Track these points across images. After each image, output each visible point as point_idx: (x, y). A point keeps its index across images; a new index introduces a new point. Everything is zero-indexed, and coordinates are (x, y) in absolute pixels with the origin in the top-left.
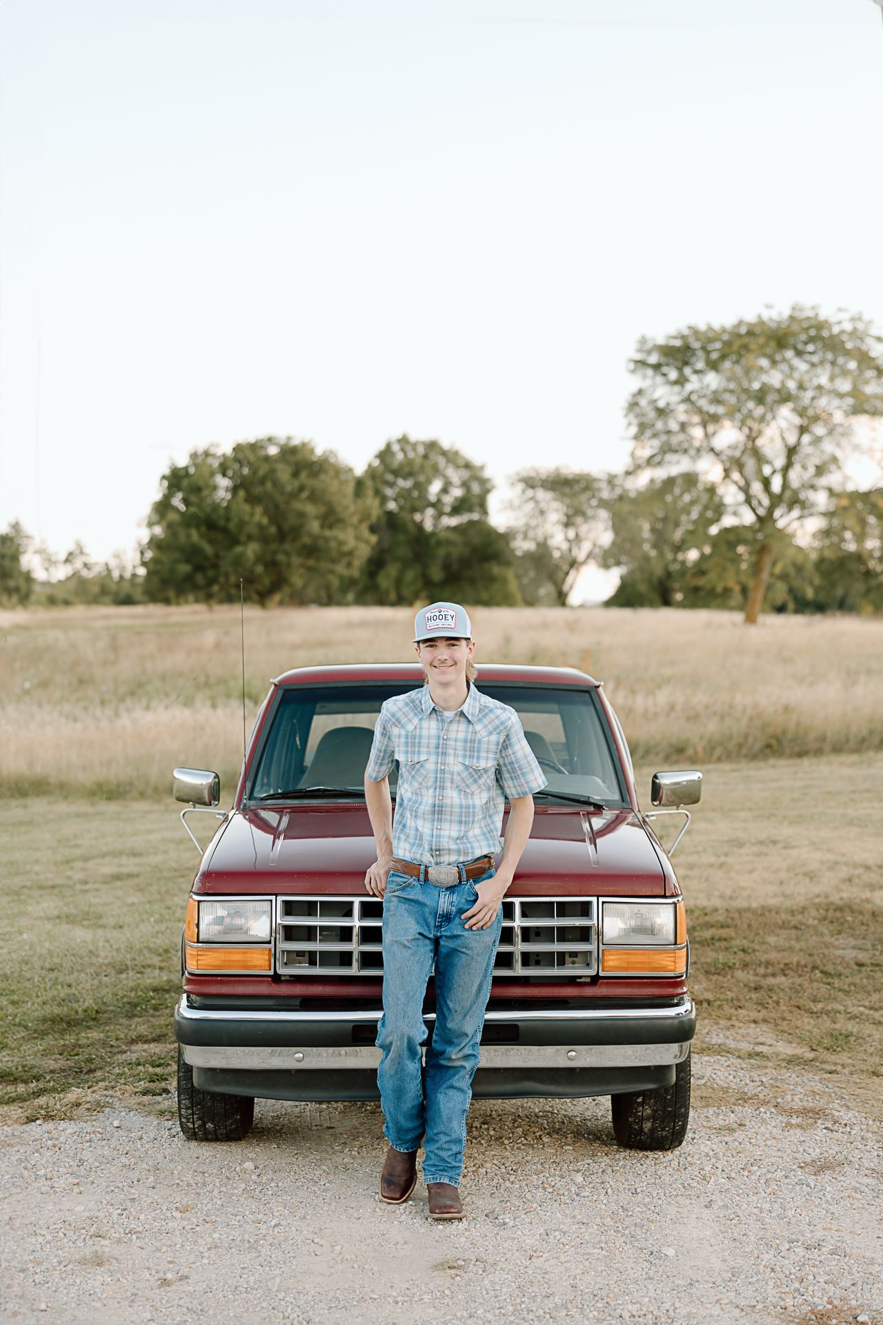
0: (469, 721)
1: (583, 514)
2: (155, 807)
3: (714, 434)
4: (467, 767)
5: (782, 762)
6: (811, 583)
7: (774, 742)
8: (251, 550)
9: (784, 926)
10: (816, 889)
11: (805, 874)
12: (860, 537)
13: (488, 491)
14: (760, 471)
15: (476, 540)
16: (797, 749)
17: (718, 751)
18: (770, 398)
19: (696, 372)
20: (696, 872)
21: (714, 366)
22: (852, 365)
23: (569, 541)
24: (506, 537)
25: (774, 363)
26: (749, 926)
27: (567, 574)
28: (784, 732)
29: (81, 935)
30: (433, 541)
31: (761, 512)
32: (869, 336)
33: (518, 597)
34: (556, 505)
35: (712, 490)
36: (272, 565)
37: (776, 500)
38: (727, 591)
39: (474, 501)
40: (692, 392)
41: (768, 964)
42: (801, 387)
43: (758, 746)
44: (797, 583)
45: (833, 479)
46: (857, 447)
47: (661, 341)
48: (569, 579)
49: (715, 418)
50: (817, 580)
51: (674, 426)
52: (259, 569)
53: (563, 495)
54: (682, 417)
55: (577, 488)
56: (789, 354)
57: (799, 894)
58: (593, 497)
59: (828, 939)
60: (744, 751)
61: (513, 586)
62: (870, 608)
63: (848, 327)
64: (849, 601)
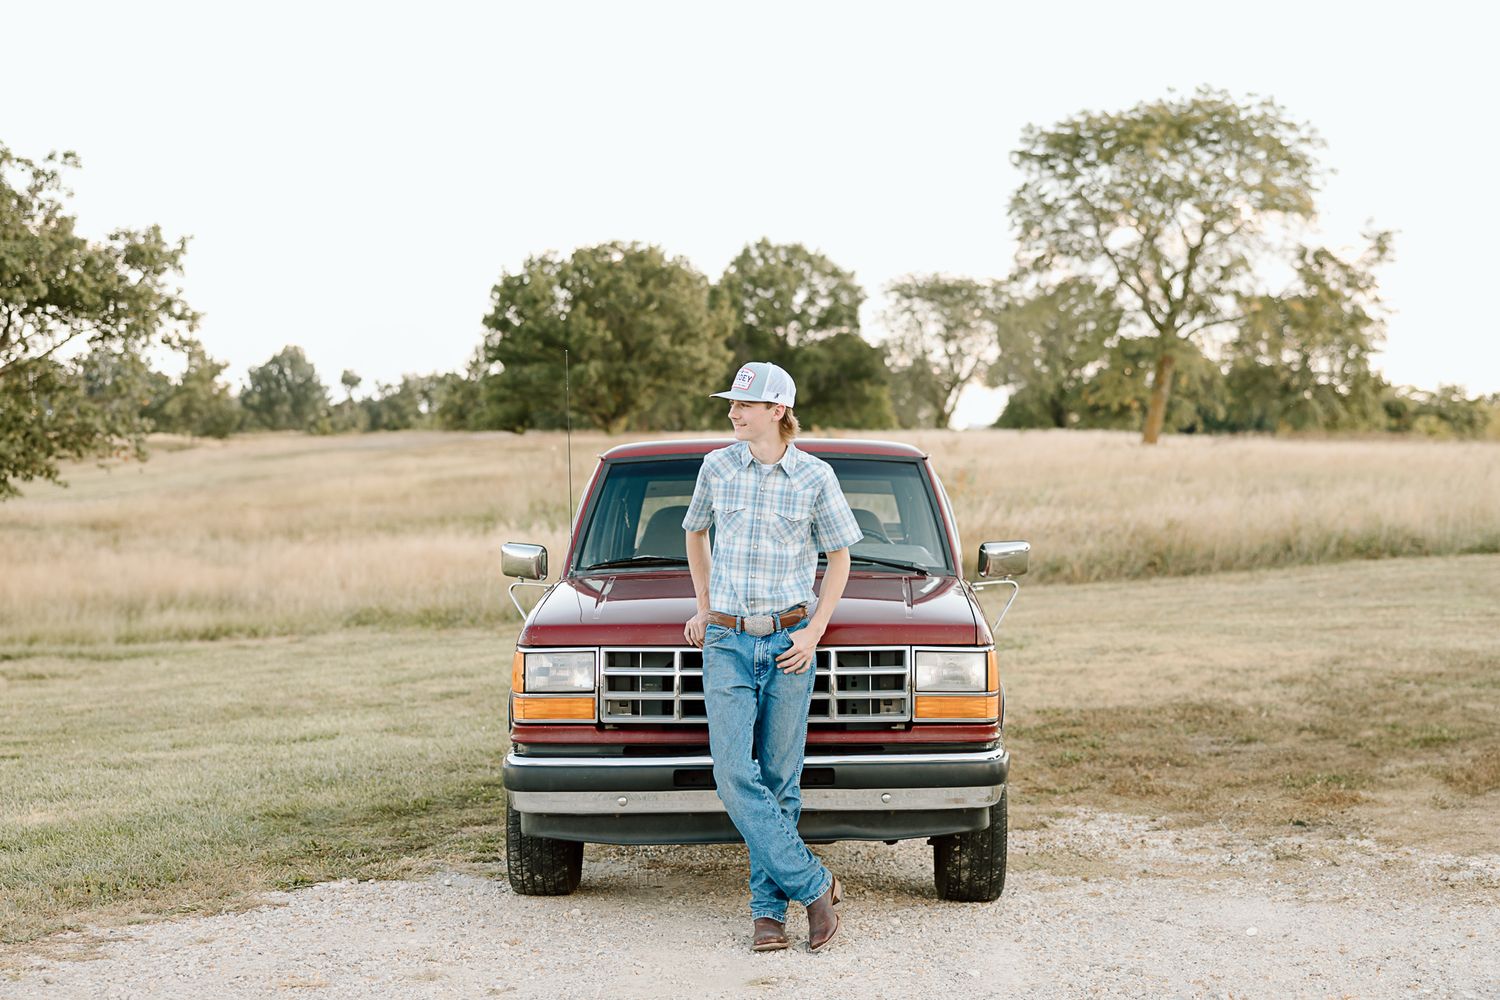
0: (786, 475)
1: (967, 326)
2: (488, 634)
3: (1107, 234)
4: (782, 519)
5: (1166, 581)
6: (1223, 402)
7: (1157, 560)
8: (594, 368)
9: (1139, 724)
10: (1177, 692)
11: (1168, 678)
12: (1275, 348)
13: (859, 301)
14: (1158, 274)
15: (846, 356)
16: (1182, 567)
17: (1097, 570)
18: (1169, 193)
19: (1087, 165)
20: (1054, 678)
21: (1108, 157)
22: (1261, 155)
23: (950, 356)
24: (881, 353)
25: (1174, 153)
26: (1102, 725)
27: (949, 392)
28: (1169, 549)
29: (409, 742)
30: (798, 358)
31: (1161, 319)
32: (1280, 123)
33: (895, 421)
34: (934, 315)
35: (1108, 296)
36: (618, 385)
37: (1176, 307)
38: (1124, 410)
39: (844, 311)
40: (1083, 186)
41: (1116, 757)
42: (1205, 180)
43: (1140, 564)
44: (1206, 402)
45: (1241, 283)
46: (1267, 247)
47: (1051, 129)
48: (951, 400)
49: (1108, 217)
50: (1229, 399)
51: (1062, 224)
52: (603, 390)
53: (944, 304)
54: (1072, 215)
55: (958, 297)
56: (1191, 143)
57: (1158, 696)
58: (977, 306)
59: (1183, 736)
60: (1125, 570)
61: (888, 408)
62: (1288, 429)
63: (1256, 112)
64: (1267, 422)
